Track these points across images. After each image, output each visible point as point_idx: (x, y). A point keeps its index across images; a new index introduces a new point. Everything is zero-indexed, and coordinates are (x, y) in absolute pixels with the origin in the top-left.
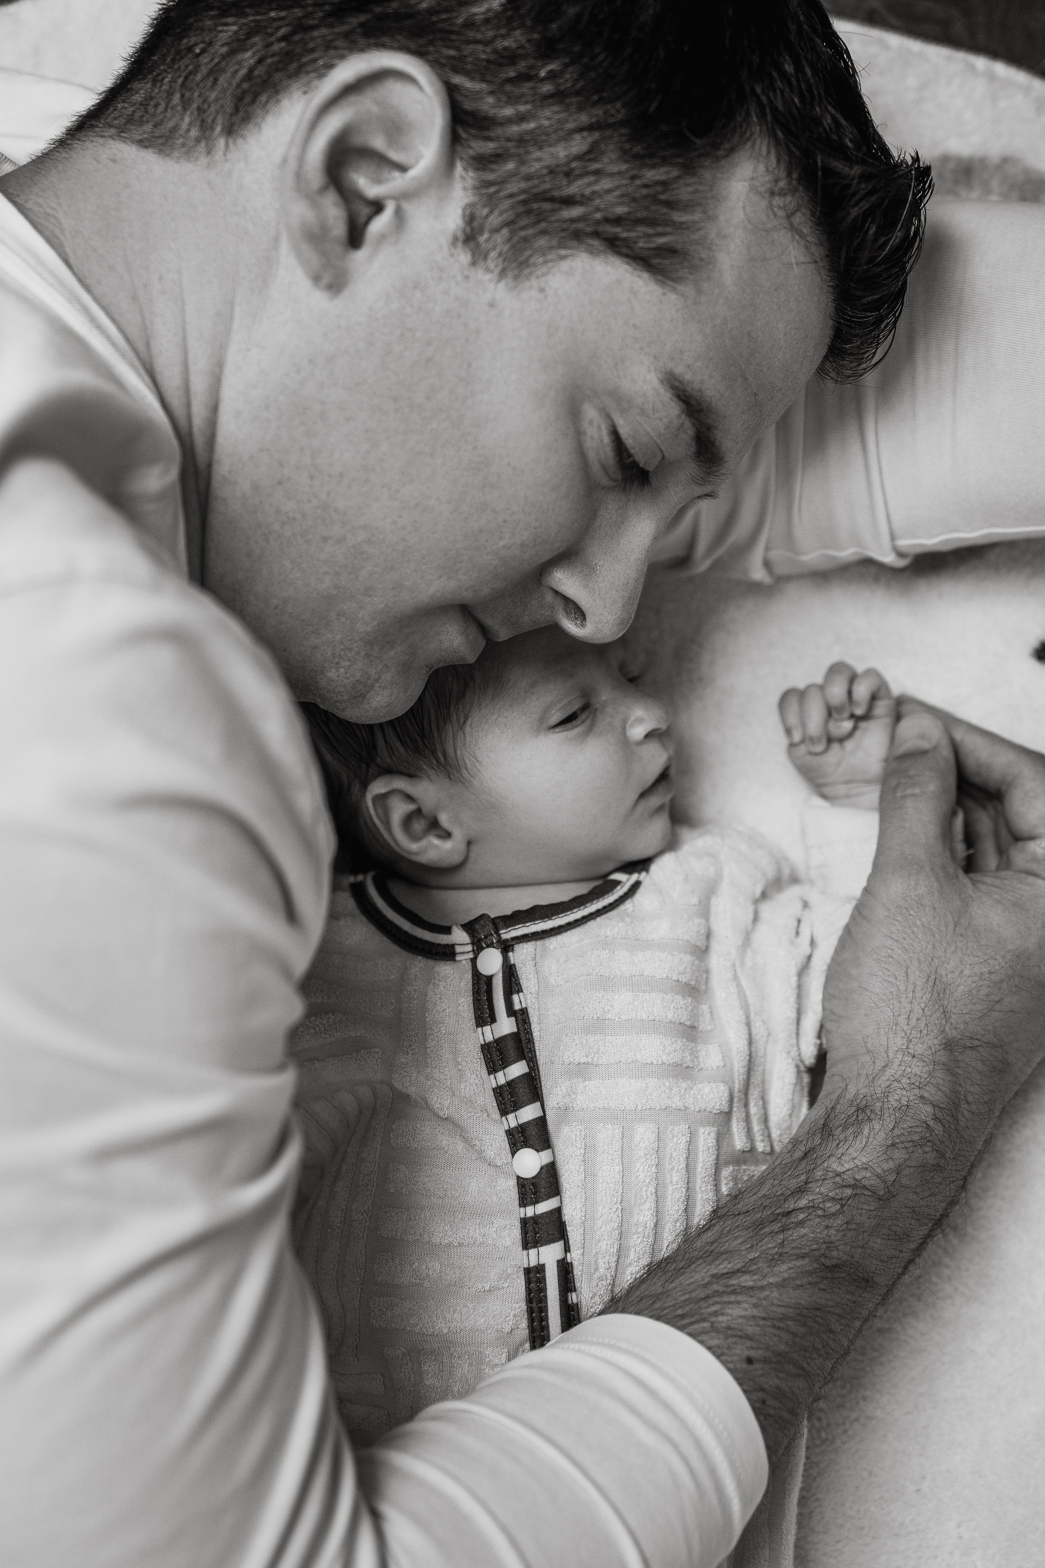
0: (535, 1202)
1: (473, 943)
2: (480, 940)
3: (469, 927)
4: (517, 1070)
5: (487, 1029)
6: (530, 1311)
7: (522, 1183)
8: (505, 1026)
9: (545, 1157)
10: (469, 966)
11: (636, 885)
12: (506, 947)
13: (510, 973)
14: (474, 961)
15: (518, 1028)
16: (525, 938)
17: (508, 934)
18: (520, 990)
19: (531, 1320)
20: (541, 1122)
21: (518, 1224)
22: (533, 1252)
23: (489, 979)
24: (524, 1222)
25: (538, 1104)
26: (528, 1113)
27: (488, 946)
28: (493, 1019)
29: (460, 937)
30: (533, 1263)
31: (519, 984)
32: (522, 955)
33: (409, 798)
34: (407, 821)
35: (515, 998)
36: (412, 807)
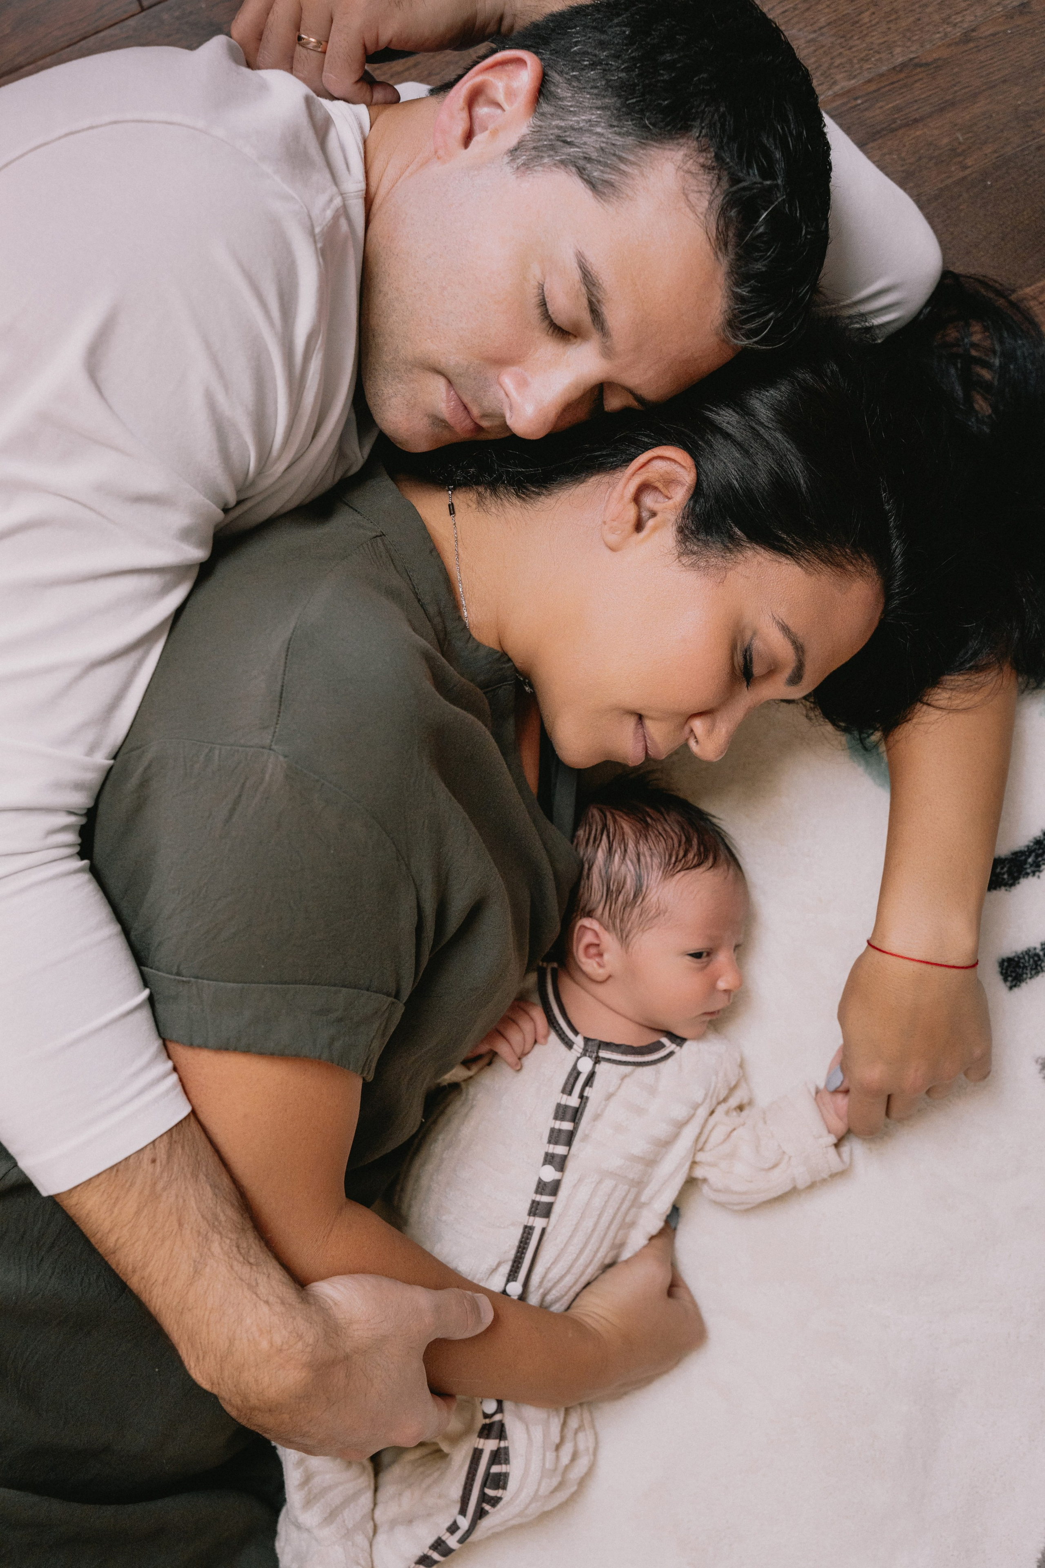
0: (541, 1194)
1: (584, 1049)
2: (587, 1051)
3: (587, 1040)
4: (567, 1126)
5: (565, 1096)
6: (519, 1247)
7: (540, 1181)
8: (573, 1101)
9: (556, 1175)
10: (575, 1059)
11: (671, 1054)
12: (597, 1060)
13: (592, 1076)
14: (578, 1058)
15: (580, 1105)
16: (609, 1060)
17: (603, 1054)
18: (591, 1086)
19: (518, 1252)
20: (564, 1158)
21: (530, 1202)
22: (532, 1218)
23: (579, 1073)
24: (533, 1202)
25: (567, 1148)
26: (560, 1150)
27: (589, 1057)
28: (570, 1094)
29: (579, 1041)
30: (529, 1224)
31: (592, 1083)
32: (602, 1067)
33: (597, 935)
34: (588, 946)
35: (587, 1089)
36: (596, 942)
